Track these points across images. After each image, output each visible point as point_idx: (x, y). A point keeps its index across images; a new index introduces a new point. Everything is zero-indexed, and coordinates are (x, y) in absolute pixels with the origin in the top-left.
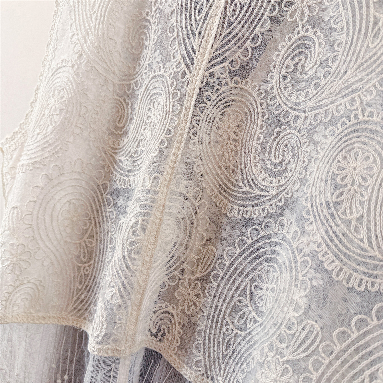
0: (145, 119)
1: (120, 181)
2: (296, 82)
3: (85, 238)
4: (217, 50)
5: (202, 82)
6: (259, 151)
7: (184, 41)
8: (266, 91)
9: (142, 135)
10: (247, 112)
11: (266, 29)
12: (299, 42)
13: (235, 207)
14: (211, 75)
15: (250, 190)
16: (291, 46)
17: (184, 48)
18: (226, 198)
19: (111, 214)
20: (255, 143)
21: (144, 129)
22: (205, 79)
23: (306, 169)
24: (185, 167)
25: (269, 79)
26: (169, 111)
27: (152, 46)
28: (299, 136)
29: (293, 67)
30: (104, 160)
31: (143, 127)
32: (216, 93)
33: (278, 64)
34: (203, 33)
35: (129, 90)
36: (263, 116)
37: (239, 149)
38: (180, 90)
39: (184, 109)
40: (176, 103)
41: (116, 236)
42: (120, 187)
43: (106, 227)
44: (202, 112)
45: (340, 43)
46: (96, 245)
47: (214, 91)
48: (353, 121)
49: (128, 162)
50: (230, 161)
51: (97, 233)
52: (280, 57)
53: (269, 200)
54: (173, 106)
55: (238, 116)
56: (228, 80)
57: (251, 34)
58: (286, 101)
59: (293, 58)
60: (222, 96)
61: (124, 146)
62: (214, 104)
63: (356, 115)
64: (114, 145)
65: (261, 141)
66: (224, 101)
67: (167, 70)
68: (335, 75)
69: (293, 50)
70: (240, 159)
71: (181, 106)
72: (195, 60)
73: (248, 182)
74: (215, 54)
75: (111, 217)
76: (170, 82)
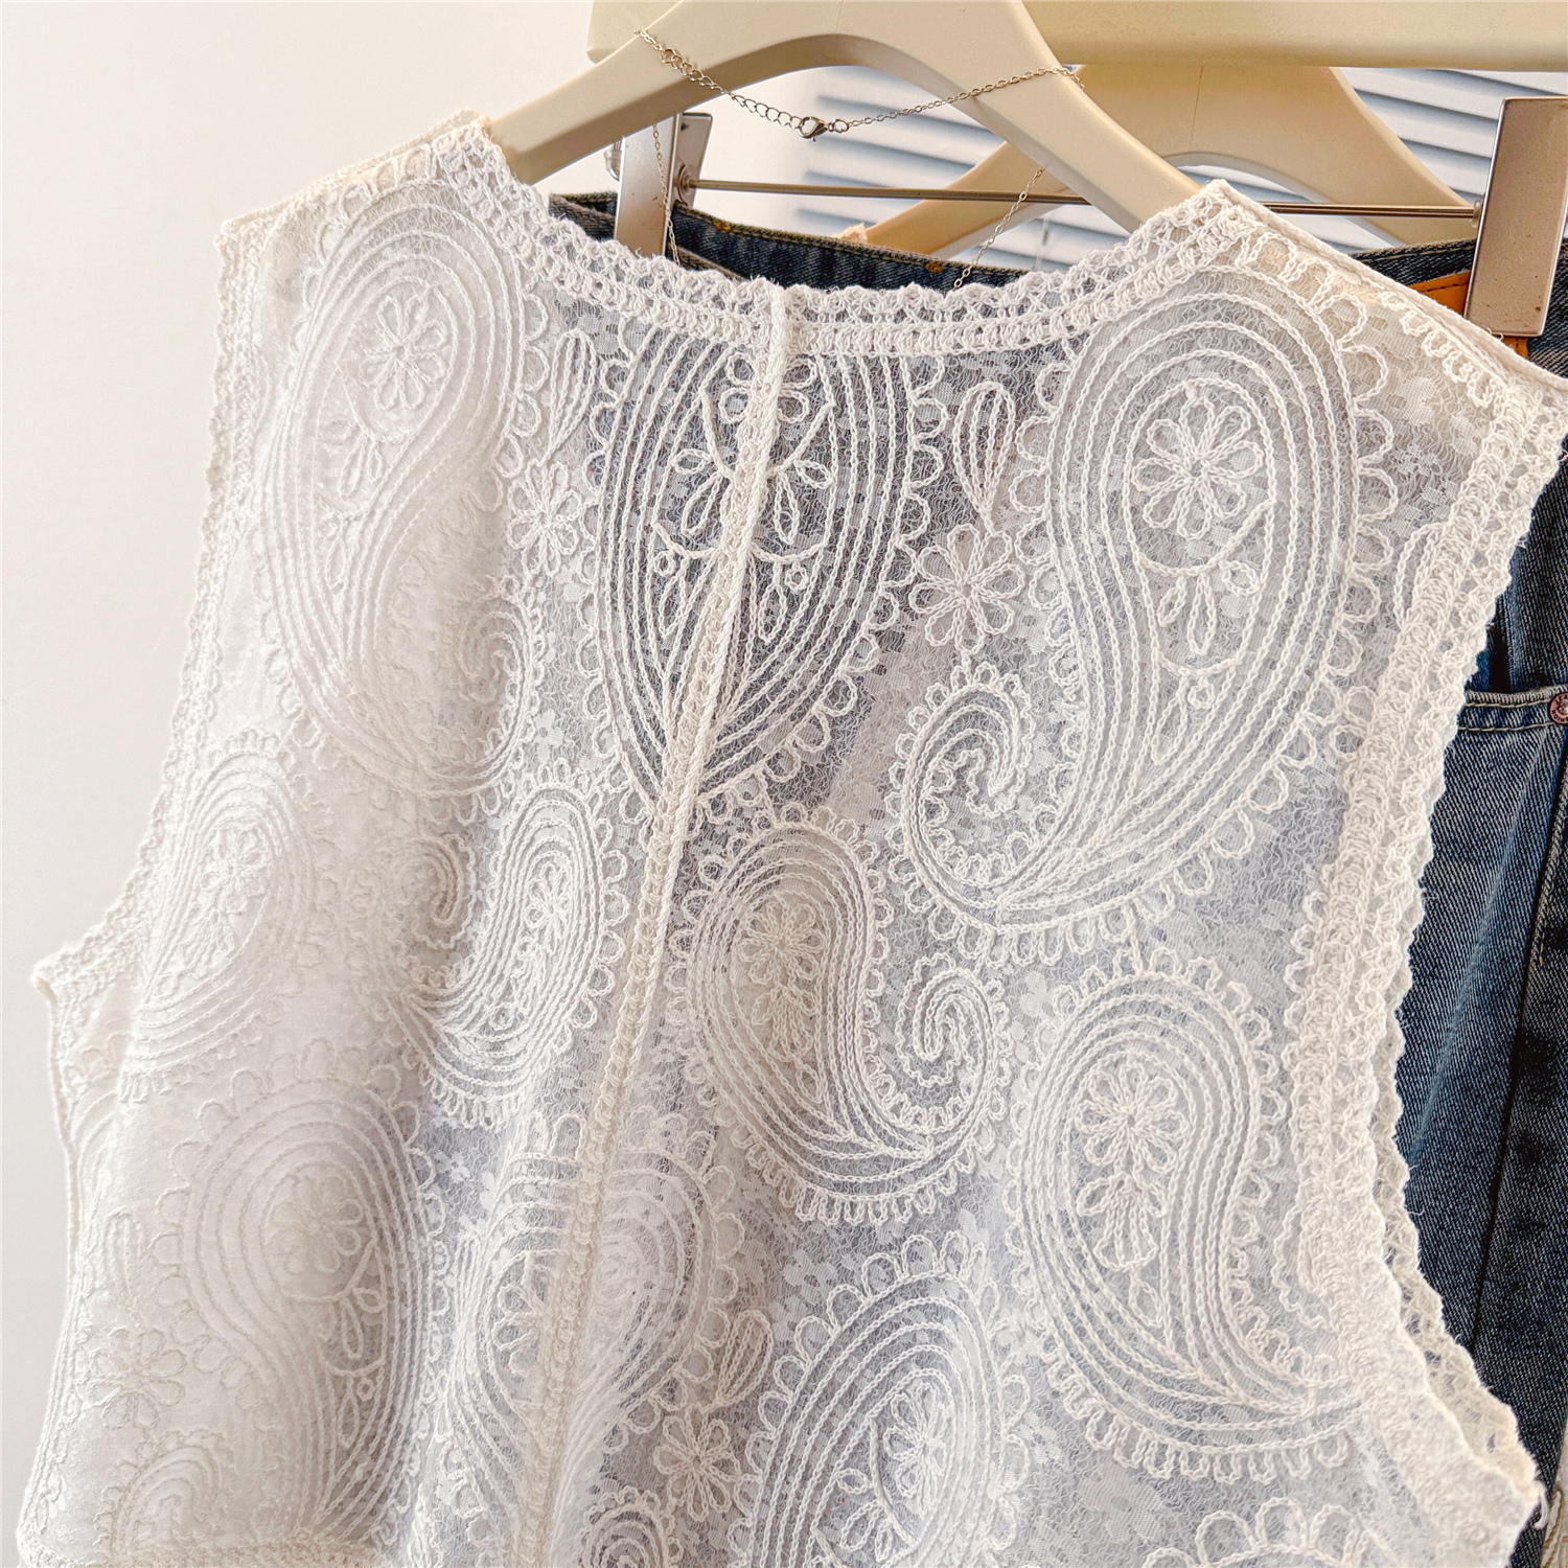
0: (524, 918)
1: (453, 1105)
2: (966, 823)
3: (352, 1285)
4: (729, 729)
5: (691, 828)
6: (877, 1019)
7: (628, 699)
8: (883, 845)
9: (518, 963)
10: (833, 900)
11: (868, 668)
12: (966, 709)
13: (818, 1189)
14: (714, 805)
15: (857, 1140)
16: (941, 719)
17: (628, 722)
18: (789, 1159)
19: (429, 1208)
20: (864, 997)
21: (524, 947)
22: (700, 816)
23: (1007, 1093)
24: (658, 1077)
25: (889, 810)
26: (598, 915)
27: (529, 692)
28: (984, 990)
29: (952, 780)
30: (397, 1033)
31: (519, 941)
32: (736, 851)
33: (909, 767)
34: (682, 680)
35: (466, 814)
36: (879, 917)
37: (818, 1011)
38: (625, 851)
39: (641, 908)
40: (615, 891)
41: (450, 1281)
42: (454, 1124)
43: (415, 1250)
44: (696, 913)
45: (1075, 737)
46: (390, 1307)
47: (729, 848)
48: (1120, 979)
49: (477, 1045)
50: (793, 1047)
51: (388, 1268)
52: (915, 749)
53: (916, 1174)
54: (608, 898)
55: (806, 912)
56: (770, 812)
57: (824, 679)
58: (940, 880)
59: (951, 755)
60: (755, 857)
61: (460, 991)
62: (731, 884)
63: (1125, 960)
64: (426, 982)
65: (878, 992)
66: (762, 870)
67: (584, 782)
68: (1065, 829)
69: (951, 731)
70: (824, 1041)
71: (634, 900)
72: (664, 762)
73: (851, 1114)
74: (723, 743)
75: (433, 1218)
76: (593, 825)
